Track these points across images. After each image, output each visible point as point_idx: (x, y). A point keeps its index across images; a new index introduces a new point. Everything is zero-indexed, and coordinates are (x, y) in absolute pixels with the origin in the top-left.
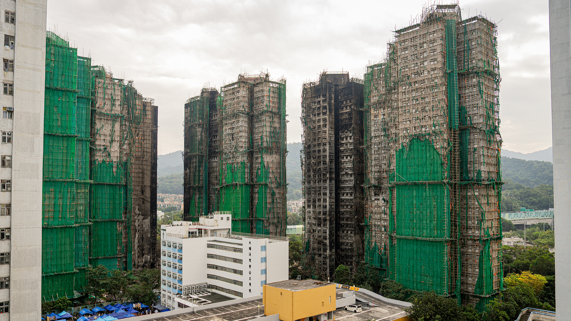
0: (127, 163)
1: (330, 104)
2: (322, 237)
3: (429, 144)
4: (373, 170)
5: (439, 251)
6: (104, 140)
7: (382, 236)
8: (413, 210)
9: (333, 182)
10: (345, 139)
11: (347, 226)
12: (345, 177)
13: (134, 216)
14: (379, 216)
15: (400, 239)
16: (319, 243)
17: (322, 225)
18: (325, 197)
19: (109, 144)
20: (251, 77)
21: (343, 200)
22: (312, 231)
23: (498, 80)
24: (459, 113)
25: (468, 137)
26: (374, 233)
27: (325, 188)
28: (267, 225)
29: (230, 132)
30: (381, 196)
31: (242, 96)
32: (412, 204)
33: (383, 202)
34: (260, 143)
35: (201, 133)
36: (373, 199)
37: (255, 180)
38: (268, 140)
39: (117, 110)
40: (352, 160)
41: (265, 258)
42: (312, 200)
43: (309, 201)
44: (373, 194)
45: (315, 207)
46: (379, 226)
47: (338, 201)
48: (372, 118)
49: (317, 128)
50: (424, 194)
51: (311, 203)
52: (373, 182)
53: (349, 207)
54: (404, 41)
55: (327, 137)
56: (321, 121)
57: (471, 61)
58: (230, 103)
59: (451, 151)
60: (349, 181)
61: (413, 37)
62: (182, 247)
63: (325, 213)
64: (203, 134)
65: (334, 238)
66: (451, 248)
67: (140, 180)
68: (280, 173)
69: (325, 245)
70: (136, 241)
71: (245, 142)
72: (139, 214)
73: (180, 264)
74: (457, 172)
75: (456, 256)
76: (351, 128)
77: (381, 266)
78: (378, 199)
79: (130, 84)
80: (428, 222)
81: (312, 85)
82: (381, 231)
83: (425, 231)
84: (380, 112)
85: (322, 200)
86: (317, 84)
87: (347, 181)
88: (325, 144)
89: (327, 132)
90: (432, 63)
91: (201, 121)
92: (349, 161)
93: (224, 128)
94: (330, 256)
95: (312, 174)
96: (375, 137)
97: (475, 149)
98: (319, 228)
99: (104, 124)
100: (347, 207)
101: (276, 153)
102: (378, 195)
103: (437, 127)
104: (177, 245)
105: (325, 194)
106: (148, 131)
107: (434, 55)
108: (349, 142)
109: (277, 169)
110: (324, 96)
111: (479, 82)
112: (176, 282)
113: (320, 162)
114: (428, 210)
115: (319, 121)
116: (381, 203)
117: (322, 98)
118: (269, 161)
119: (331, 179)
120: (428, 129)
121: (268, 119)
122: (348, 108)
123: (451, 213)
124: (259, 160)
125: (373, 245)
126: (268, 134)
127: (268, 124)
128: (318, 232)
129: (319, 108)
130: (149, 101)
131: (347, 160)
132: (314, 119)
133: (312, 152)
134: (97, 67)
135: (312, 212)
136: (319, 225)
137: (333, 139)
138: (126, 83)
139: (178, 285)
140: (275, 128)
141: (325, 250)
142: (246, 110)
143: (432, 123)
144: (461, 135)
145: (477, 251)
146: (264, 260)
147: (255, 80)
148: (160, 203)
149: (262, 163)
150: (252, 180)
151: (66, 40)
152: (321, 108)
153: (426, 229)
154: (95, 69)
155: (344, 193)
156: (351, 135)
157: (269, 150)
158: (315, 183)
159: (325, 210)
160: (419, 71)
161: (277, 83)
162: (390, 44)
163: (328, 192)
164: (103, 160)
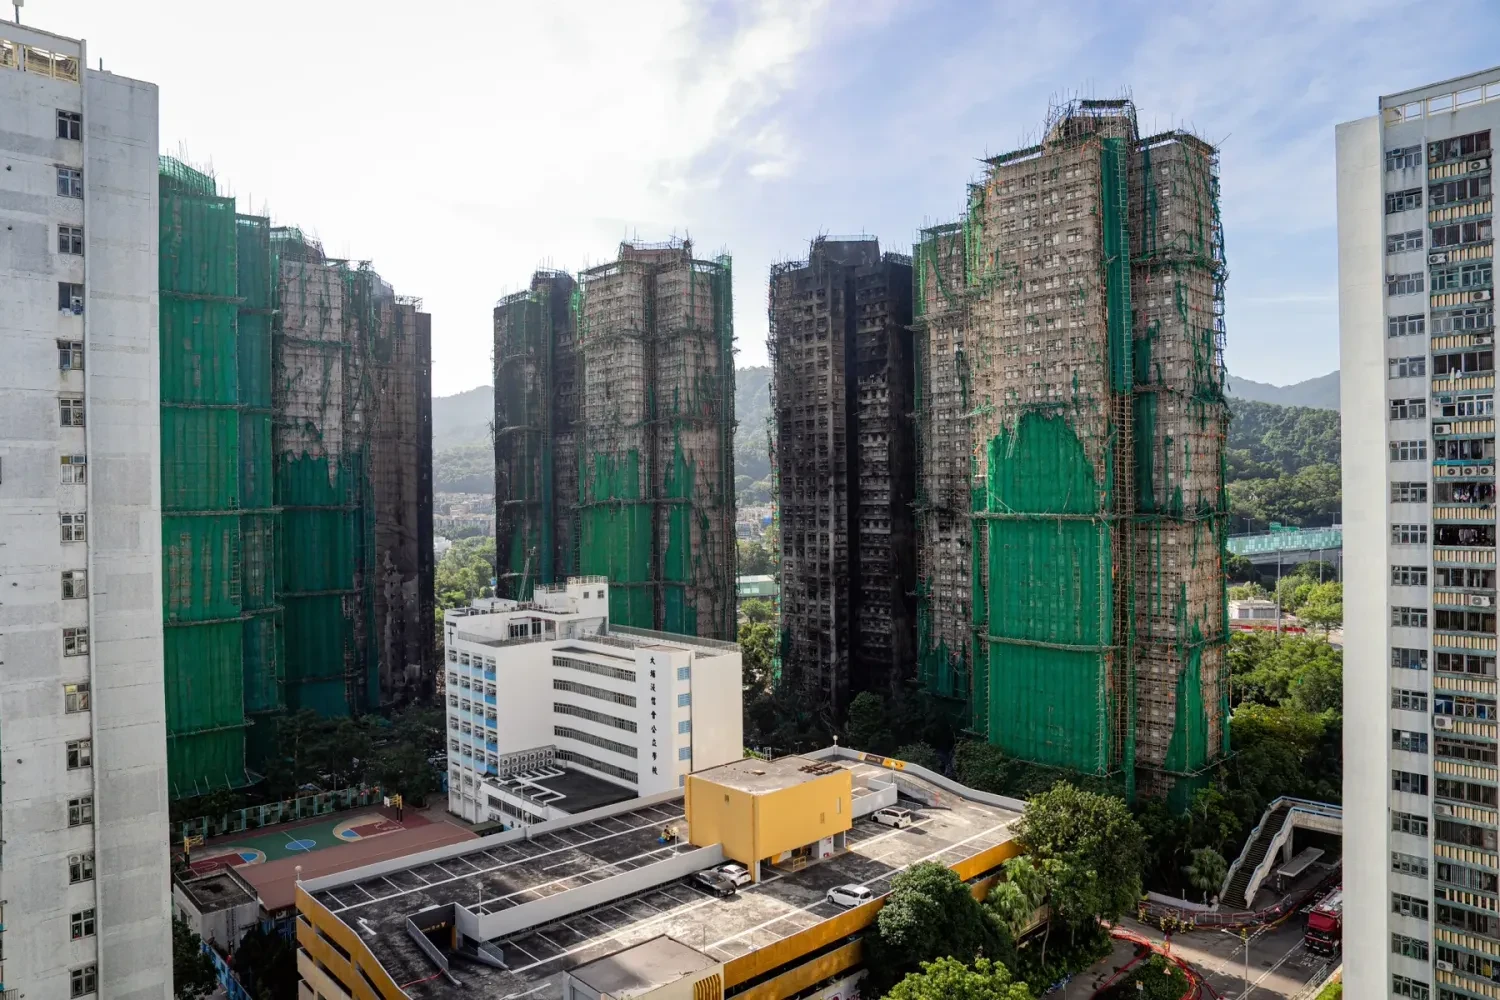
0: (360, 456)
1: (834, 314)
2: (819, 623)
3: (1064, 430)
4: (936, 470)
5: (1085, 673)
6: (306, 404)
7: (956, 625)
8: (1028, 578)
9: (844, 495)
10: (870, 396)
11: (877, 597)
12: (872, 482)
13: (381, 575)
14: (949, 578)
15: (997, 643)
16: (813, 635)
17: (818, 595)
18: (824, 531)
19: (316, 414)
20: (648, 248)
21: (867, 537)
22: (796, 609)
23: (1221, 277)
24: (1134, 356)
25: (1153, 410)
26: (937, 617)
27: (826, 511)
28: (693, 597)
29: (602, 378)
30: (953, 531)
31: (628, 295)
32: (1026, 563)
33: (959, 545)
34: (672, 407)
35: (535, 377)
36: (936, 538)
37: (663, 491)
38: (691, 398)
39: (335, 332)
40: (887, 443)
41: (689, 696)
42: (795, 537)
43: (787, 539)
44: (935, 526)
45: (803, 555)
46: (948, 601)
47: (855, 540)
48: (933, 350)
49: (803, 370)
50: (1053, 541)
51: (793, 545)
52: (936, 499)
53: (881, 553)
54: (1007, 184)
55: (830, 392)
56: (815, 353)
57: (1161, 235)
58: (601, 311)
59: (1114, 445)
60: (881, 493)
61: (1028, 176)
62: (494, 667)
63: (825, 568)
64: (539, 380)
65: (846, 624)
66: (1114, 666)
67: (394, 490)
68: (720, 474)
69: (825, 640)
70: (387, 631)
71: (638, 402)
72: (392, 570)
73: (492, 706)
74: (1127, 492)
75: (1123, 685)
76: (885, 371)
77: (956, 693)
78: (948, 540)
79: (363, 268)
80: (1062, 605)
81: (792, 268)
82: (954, 612)
83: (1054, 627)
84: (951, 337)
85: (818, 537)
86: (805, 266)
87: (875, 493)
88: (823, 409)
89: (830, 381)
90: (1071, 239)
91: (532, 350)
92: (881, 446)
93: (588, 369)
94: (839, 666)
95: (794, 476)
96: (941, 395)
97: (1168, 441)
98: (812, 602)
99: (303, 366)
100: (877, 552)
101: (711, 427)
102: (948, 529)
103: (1083, 390)
104: (484, 662)
105: (824, 523)
106: (409, 372)
107: (1075, 220)
108: (881, 403)
109: (712, 464)
110: (821, 294)
111: (1178, 285)
112: (483, 745)
113: (814, 450)
114: (1062, 580)
115: (809, 352)
116: (955, 547)
117: (815, 301)
118: (693, 447)
119: (838, 488)
120: (1060, 393)
121: (690, 349)
122: (878, 322)
123: (1115, 585)
124: (672, 446)
125: (937, 643)
126: (690, 384)
127: (691, 360)
128: (810, 611)
129: (809, 323)
130: (410, 303)
131: (875, 445)
132: (798, 348)
133: (794, 425)
134: (284, 229)
135: (795, 565)
136: (812, 595)
137: (842, 395)
138: (353, 266)
139: (487, 752)
140: (707, 369)
141: (826, 653)
142: (640, 328)
143: (1071, 380)
144: (1136, 405)
145: (1172, 671)
146: (686, 700)
147: (658, 257)
148: (442, 517)
149: (677, 451)
150: (654, 492)
151: (207, 174)
152: (815, 324)
153: (1059, 622)
154: (280, 235)
155: (869, 520)
156: (883, 385)
157: (693, 423)
158: (802, 496)
159: (825, 562)
160: (1041, 257)
161: (711, 264)
162: (973, 186)
163: (832, 519)
164: (304, 452)
